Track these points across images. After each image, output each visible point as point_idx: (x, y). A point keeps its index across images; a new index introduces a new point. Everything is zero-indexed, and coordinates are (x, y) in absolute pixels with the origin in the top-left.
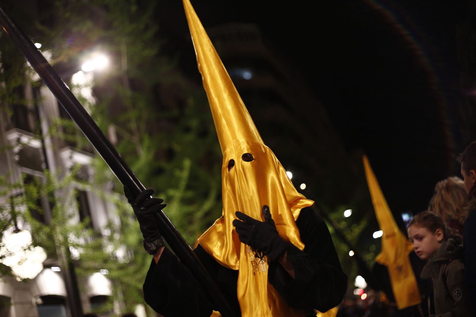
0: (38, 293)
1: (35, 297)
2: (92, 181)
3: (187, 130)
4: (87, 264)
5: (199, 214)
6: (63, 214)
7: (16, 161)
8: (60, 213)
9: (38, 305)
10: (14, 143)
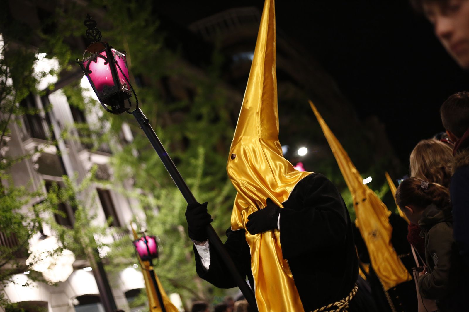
0: (73, 295)
1: (72, 299)
2: (112, 179)
3: (199, 118)
4: (116, 261)
5: (220, 199)
6: (86, 215)
7: (37, 169)
8: (82, 215)
9: (75, 306)
10: (32, 152)
